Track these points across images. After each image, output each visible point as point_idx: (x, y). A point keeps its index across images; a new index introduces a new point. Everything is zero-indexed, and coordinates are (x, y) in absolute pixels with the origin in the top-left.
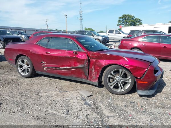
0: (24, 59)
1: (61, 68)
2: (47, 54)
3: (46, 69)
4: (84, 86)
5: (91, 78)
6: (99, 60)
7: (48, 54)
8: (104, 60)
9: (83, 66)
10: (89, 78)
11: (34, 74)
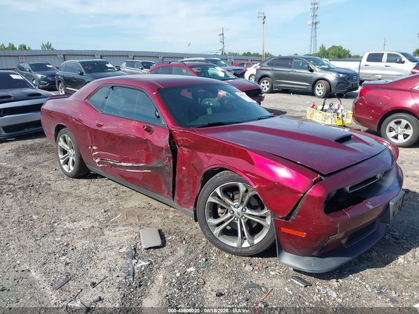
0: (66, 136)
1: (123, 164)
2: (97, 128)
3: (99, 163)
4: (170, 217)
5: (181, 197)
6: (199, 153)
7: (99, 129)
9: (160, 165)
10: (176, 197)
11: (83, 172)
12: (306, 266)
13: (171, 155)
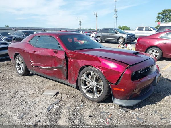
0: (19, 58)
1: (44, 67)
2: (33, 53)
3: (34, 68)
4: (66, 88)
5: (70, 80)
6: (77, 60)
7: (34, 53)
8: (81, 61)
9: (61, 66)
10: (68, 80)
11: (27, 73)
12: (125, 103)
13: (65, 62)
